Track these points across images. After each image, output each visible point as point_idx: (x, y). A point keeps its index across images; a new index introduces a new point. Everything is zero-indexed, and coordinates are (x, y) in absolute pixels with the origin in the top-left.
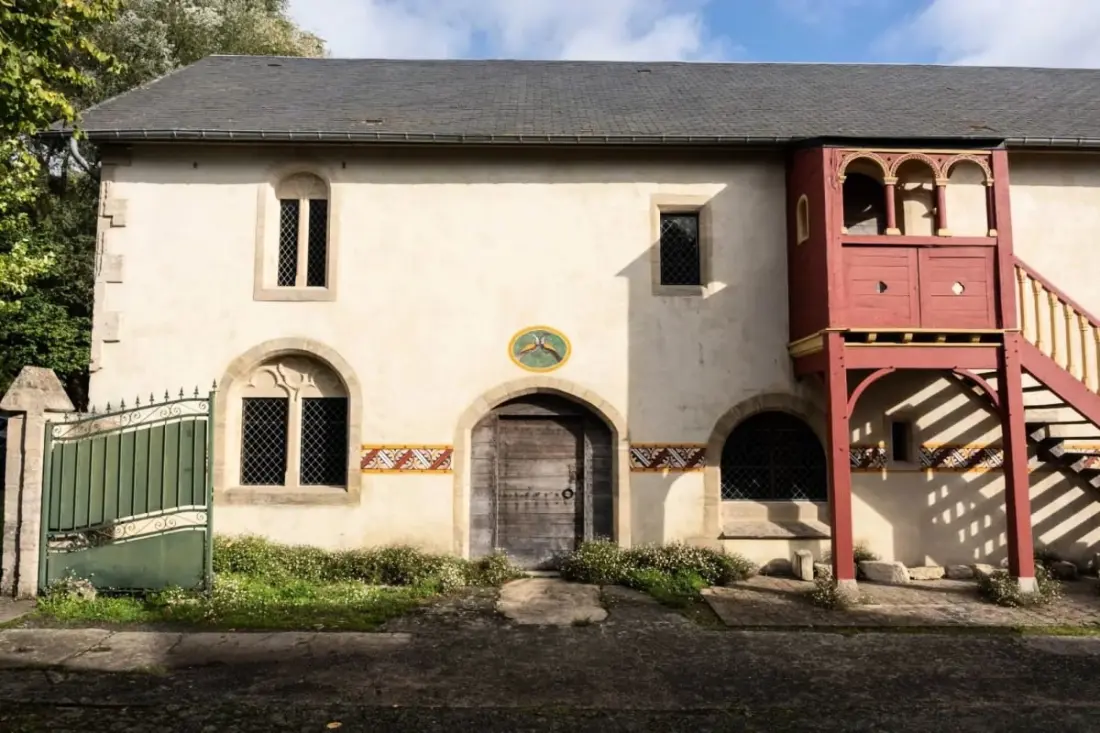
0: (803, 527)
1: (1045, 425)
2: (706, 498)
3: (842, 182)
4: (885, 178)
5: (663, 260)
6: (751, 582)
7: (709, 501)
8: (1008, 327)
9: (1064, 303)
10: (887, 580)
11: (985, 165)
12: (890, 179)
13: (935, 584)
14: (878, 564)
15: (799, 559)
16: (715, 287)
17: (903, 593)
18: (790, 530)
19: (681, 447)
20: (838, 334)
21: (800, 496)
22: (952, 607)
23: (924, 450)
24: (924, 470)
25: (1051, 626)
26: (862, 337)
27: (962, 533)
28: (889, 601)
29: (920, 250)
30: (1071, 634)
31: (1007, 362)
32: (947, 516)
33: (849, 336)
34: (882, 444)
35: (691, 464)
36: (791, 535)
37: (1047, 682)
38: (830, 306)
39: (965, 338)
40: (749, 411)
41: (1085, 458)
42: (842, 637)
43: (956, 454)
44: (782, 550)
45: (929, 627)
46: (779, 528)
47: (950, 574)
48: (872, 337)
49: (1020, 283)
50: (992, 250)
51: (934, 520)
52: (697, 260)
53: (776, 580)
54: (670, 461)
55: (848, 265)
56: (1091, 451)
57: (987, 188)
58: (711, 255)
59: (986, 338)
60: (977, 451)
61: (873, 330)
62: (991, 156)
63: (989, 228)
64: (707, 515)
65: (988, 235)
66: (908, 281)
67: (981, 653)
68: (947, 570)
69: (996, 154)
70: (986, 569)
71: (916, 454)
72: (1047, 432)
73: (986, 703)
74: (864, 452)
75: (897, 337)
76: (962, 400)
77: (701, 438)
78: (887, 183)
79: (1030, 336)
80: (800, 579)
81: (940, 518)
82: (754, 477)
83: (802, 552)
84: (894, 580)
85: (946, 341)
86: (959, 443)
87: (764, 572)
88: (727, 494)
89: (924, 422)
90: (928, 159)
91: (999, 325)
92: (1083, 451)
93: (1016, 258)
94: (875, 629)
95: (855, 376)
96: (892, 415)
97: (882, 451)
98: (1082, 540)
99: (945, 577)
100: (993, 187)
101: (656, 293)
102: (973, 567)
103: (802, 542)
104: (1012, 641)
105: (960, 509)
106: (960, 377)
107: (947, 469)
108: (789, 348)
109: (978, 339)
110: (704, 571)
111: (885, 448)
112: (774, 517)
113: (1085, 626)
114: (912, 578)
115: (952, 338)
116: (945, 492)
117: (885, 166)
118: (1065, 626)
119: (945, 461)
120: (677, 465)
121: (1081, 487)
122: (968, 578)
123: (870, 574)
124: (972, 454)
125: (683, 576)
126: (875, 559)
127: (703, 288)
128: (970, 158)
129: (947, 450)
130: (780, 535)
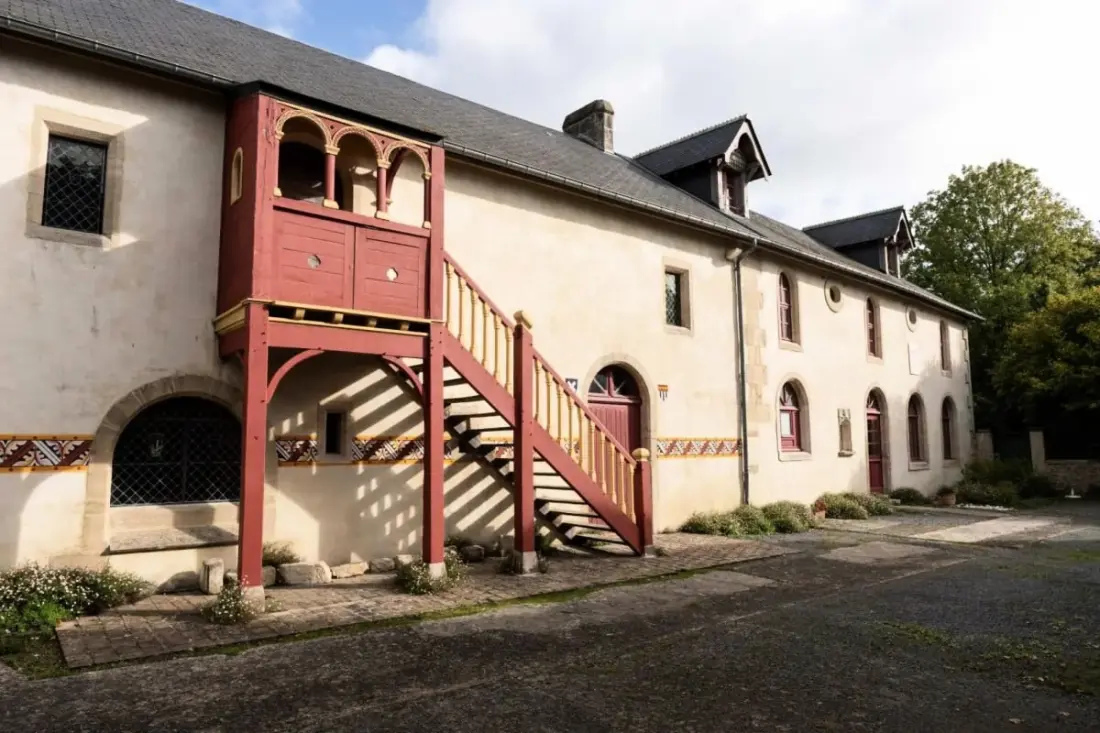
0: (218, 532)
1: (466, 418)
2: (88, 504)
3: (280, 138)
4: (327, 146)
5: (47, 194)
6: (141, 605)
7: (91, 507)
8: (435, 318)
9: (483, 301)
10: (308, 582)
11: (424, 158)
12: (332, 148)
13: (357, 580)
14: (300, 566)
15: (207, 569)
16: (121, 240)
17: (319, 594)
18: (200, 537)
19: (54, 439)
20: (261, 306)
21: (218, 497)
22: (365, 603)
23: (357, 442)
24: (355, 463)
25: (449, 609)
26: (288, 312)
27: (388, 526)
28: (300, 604)
29: (358, 228)
30: (465, 614)
31: (432, 352)
32: (374, 510)
33: (275, 310)
34: (314, 435)
35: (68, 460)
36: (200, 542)
37: (427, 670)
38: (254, 272)
39: (394, 324)
40: (157, 395)
41: (497, 449)
42: (224, 656)
43: (387, 446)
44: (187, 562)
45: (333, 628)
46: (187, 536)
47: (373, 568)
48: (300, 313)
49: (449, 278)
50: (425, 241)
51: (362, 514)
52: (101, 203)
53: (175, 598)
54: (35, 458)
55: (279, 231)
56: (502, 443)
57: (425, 181)
58: (120, 199)
59: (414, 326)
60: (407, 443)
61: (302, 306)
62: (430, 150)
63: (425, 220)
64: (86, 524)
65: (423, 227)
66: (344, 259)
67: (376, 647)
68: (370, 564)
69: (434, 149)
70: (406, 559)
71: (349, 446)
72: (468, 425)
73: (358, 708)
74: (294, 445)
75: (328, 317)
76: (396, 391)
77: (87, 428)
78: (328, 151)
79: (454, 330)
80: (206, 593)
81: (368, 513)
82: (160, 476)
83: (211, 562)
84: (314, 581)
85: (377, 326)
86: (391, 434)
87: (163, 590)
88: (119, 498)
89: (359, 413)
90: (372, 138)
91: (427, 314)
92: (496, 443)
93: (445, 253)
94: (269, 640)
95: (278, 356)
96: (326, 405)
97: (313, 443)
98: (491, 524)
99: (368, 572)
100: (430, 180)
101: (31, 234)
102: (396, 559)
103: (216, 550)
104: (410, 629)
105: (388, 501)
106: (396, 369)
107: (377, 462)
108: (215, 324)
109: (407, 327)
110: (68, 599)
111: (317, 439)
112: (180, 523)
113: (480, 605)
114: (334, 577)
115: (383, 323)
116: (374, 484)
117: (327, 133)
118: (463, 607)
119: (377, 453)
120: (46, 462)
121: (493, 476)
122: (390, 570)
123: (290, 577)
124: (403, 446)
125: (35, 609)
126: (297, 561)
127: (104, 238)
128: (411, 147)
129: (379, 442)
130: (187, 543)
